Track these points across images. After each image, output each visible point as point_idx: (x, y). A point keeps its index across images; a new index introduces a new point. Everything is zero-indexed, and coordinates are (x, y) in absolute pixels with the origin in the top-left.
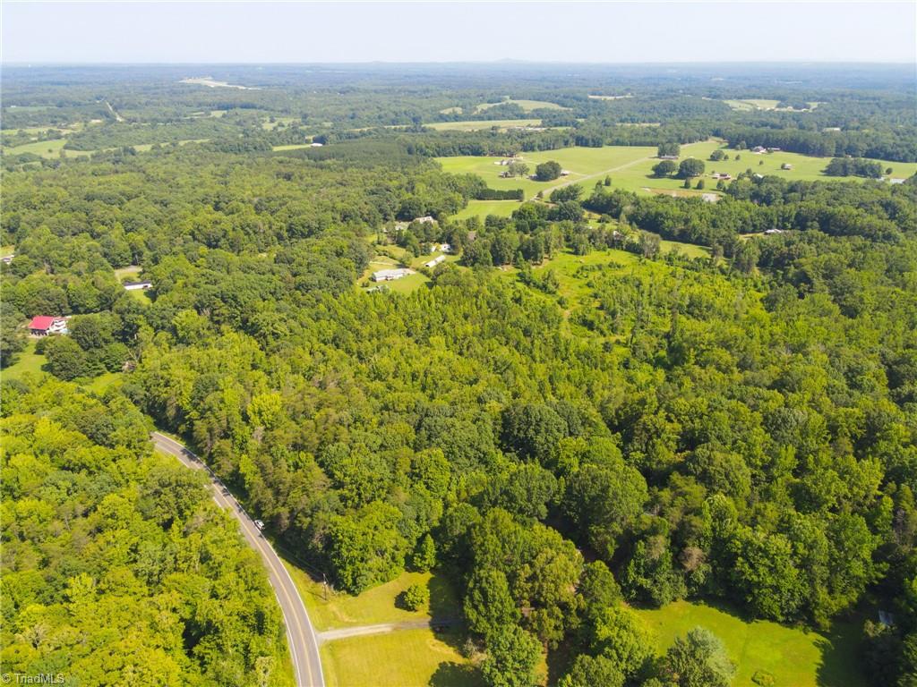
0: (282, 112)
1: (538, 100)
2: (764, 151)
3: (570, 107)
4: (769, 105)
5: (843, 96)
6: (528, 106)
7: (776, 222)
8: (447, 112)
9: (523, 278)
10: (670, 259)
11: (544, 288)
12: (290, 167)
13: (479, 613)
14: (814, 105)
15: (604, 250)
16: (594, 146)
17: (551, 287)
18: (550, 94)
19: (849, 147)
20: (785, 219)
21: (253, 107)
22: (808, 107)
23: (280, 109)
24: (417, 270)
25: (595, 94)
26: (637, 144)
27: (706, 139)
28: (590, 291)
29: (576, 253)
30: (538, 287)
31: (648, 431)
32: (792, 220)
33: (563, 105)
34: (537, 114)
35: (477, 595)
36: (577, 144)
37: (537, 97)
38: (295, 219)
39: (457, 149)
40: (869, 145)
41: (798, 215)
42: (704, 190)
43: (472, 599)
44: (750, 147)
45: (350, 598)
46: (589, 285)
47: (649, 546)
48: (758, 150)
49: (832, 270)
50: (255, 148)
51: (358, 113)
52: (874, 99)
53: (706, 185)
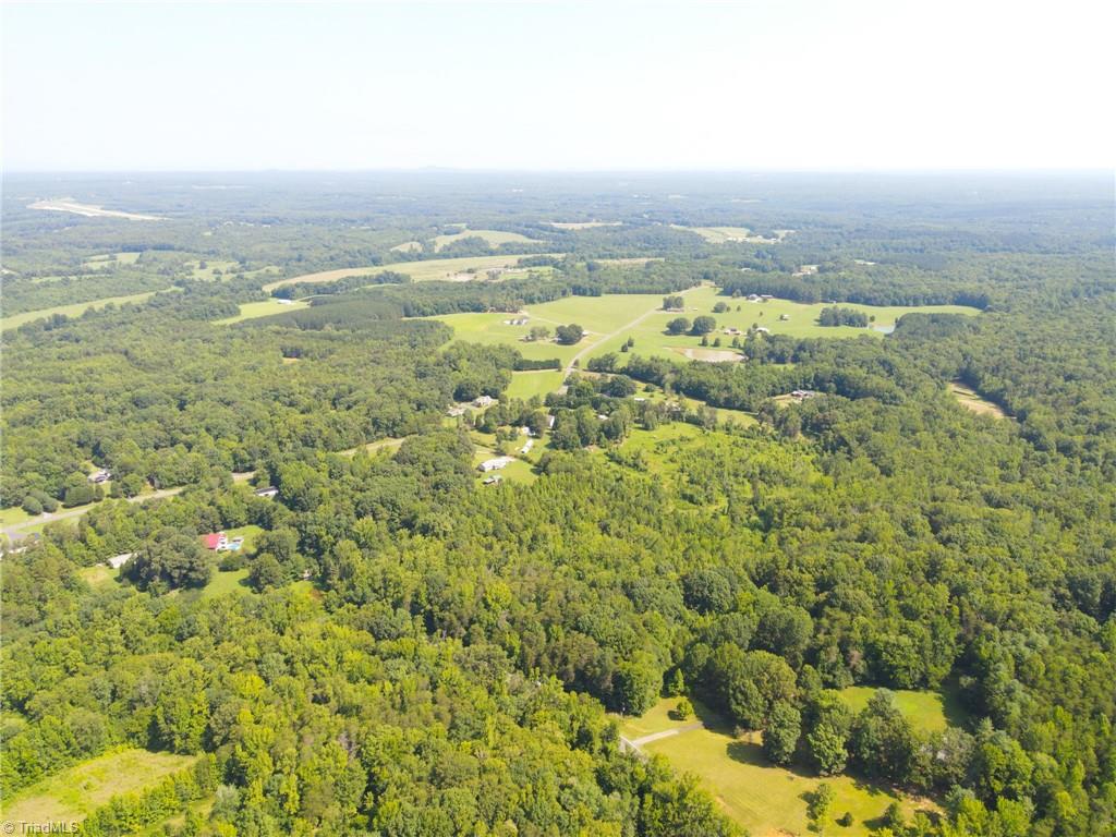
0: (209, 253)
1: (501, 230)
2: (759, 299)
3: (538, 238)
4: (739, 235)
5: (806, 223)
6: (494, 239)
7: (799, 384)
8: (404, 248)
9: (612, 458)
10: (728, 429)
11: (635, 466)
12: (290, 338)
13: (743, 707)
14: (782, 233)
15: (668, 423)
16: (592, 295)
17: (642, 465)
18: (510, 223)
19: (833, 293)
20: (806, 381)
21: (171, 248)
22: (776, 236)
23: (206, 250)
24: (516, 457)
25: (558, 222)
26: (634, 293)
27: (700, 284)
28: (676, 466)
29: (646, 428)
30: (630, 466)
31: (788, 582)
32: (812, 381)
33: (530, 237)
34: (507, 249)
35: (739, 696)
36: (574, 294)
37: (498, 227)
38: (376, 413)
39: (456, 306)
40: (850, 290)
41: (816, 376)
42: (720, 348)
43: (736, 700)
44: (745, 294)
45: (637, 719)
46: (672, 460)
47: (827, 653)
48: (753, 299)
49: (864, 434)
50: (222, 311)
51: (305, 253)
52: (836, 227)
53: (722, 342)
